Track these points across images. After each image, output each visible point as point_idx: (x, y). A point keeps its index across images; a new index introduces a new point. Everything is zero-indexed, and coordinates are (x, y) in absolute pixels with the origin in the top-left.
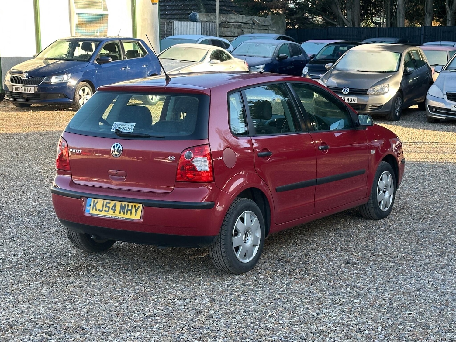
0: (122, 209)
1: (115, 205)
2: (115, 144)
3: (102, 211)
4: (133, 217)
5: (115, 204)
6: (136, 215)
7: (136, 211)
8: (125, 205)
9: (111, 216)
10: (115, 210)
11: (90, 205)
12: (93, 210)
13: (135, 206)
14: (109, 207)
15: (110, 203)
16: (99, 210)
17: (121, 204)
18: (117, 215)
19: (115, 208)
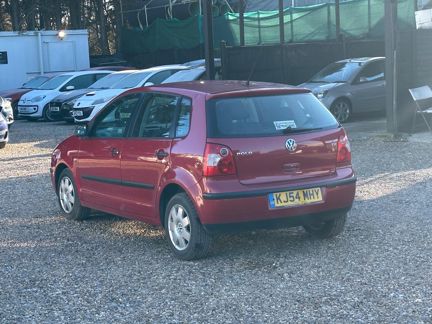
1: (298, 194)
2: (289, 140)
3: (287, 201)
5: (298, 192)
7: (317, 194)
9: (298, 204)
11: (274, 199)
14: (293, 197)
16: (284, 202)
19: (299, 196)
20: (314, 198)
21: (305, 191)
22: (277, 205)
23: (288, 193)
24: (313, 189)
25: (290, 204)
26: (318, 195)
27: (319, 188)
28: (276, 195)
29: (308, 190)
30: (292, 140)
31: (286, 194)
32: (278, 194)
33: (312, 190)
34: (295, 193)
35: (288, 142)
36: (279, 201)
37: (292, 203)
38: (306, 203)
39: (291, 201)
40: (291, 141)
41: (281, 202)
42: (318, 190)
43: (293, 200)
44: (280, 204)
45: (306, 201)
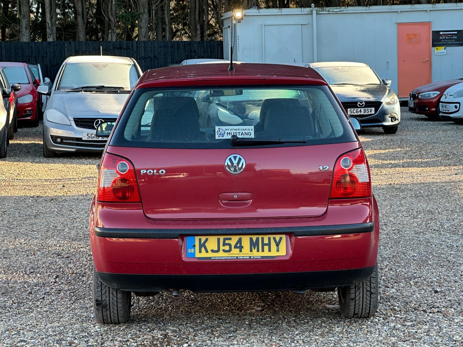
0: (254, 245)
1: (240, 241)
2: (232, 156)
3: (218, 251)
4: (274, 253)
5: (240, 239)
6: (278, 251)
7: (277, 245)
8: (258, 239)
9: (237, 257)
10: (243, 247)
11: (194, 246)
12: (200, 252)
13: (274, 239)
14: (230, 245)
15: (230, 239)
16: (213, 251)
17: (251, 239)
18: (246, 254)
19: (241, 244)
20: (270, 250)
21: (254, 238)
22: (198, 255)
23: (222, 238)
24: (272, 237)
25: (221, 255)
26: (280, 246)
27: (284, 237)
28: (200, 240)
29: (260, 237)
30: (238, 156)
31: (219, 240)
32: (203, 239)
33: (269, 239)
34: (234, 240)
35: (230, 159)
36: (203, 249)
37: (226, 255)
38: (252, 257)
39: (224, 251)
40: (235, 158)
41: (207, 252)
42: (281, 239)
43: (230, 250)
44: (204, 255)
45: (253, 254)
